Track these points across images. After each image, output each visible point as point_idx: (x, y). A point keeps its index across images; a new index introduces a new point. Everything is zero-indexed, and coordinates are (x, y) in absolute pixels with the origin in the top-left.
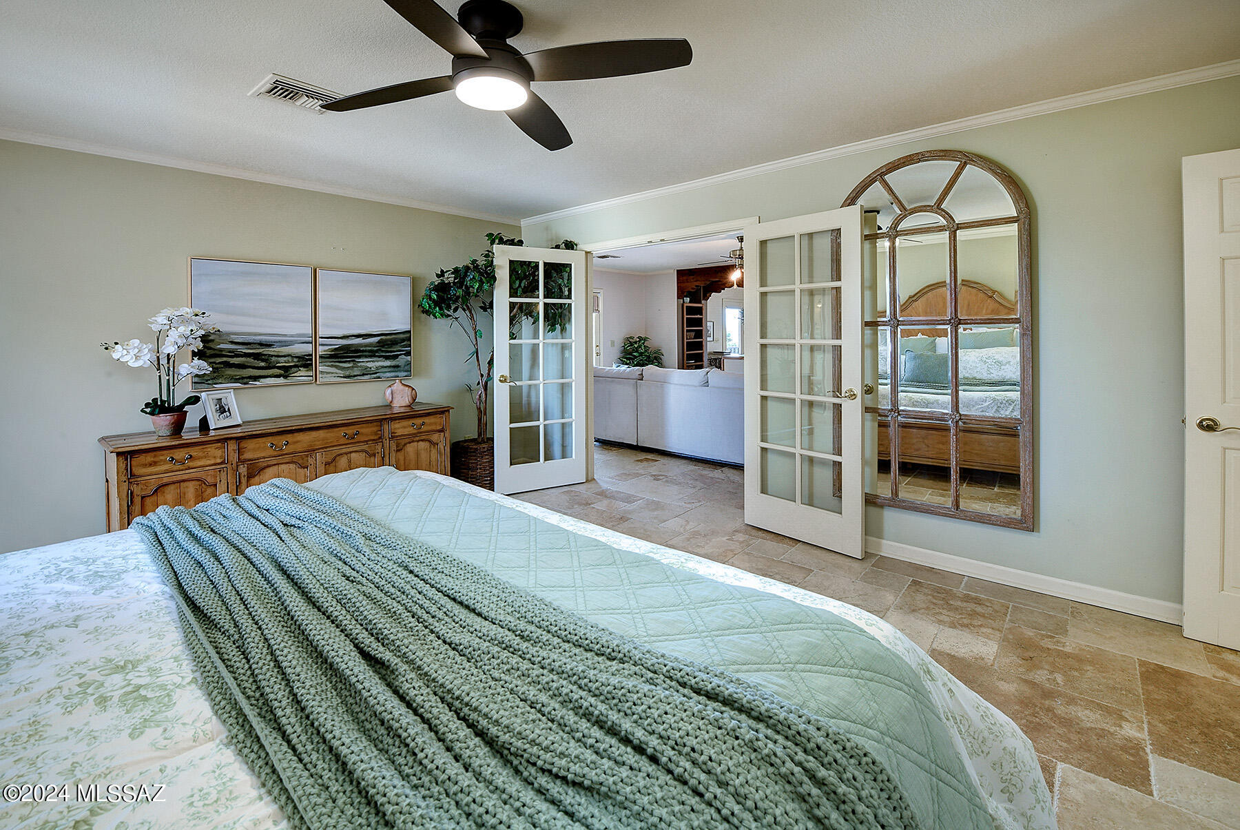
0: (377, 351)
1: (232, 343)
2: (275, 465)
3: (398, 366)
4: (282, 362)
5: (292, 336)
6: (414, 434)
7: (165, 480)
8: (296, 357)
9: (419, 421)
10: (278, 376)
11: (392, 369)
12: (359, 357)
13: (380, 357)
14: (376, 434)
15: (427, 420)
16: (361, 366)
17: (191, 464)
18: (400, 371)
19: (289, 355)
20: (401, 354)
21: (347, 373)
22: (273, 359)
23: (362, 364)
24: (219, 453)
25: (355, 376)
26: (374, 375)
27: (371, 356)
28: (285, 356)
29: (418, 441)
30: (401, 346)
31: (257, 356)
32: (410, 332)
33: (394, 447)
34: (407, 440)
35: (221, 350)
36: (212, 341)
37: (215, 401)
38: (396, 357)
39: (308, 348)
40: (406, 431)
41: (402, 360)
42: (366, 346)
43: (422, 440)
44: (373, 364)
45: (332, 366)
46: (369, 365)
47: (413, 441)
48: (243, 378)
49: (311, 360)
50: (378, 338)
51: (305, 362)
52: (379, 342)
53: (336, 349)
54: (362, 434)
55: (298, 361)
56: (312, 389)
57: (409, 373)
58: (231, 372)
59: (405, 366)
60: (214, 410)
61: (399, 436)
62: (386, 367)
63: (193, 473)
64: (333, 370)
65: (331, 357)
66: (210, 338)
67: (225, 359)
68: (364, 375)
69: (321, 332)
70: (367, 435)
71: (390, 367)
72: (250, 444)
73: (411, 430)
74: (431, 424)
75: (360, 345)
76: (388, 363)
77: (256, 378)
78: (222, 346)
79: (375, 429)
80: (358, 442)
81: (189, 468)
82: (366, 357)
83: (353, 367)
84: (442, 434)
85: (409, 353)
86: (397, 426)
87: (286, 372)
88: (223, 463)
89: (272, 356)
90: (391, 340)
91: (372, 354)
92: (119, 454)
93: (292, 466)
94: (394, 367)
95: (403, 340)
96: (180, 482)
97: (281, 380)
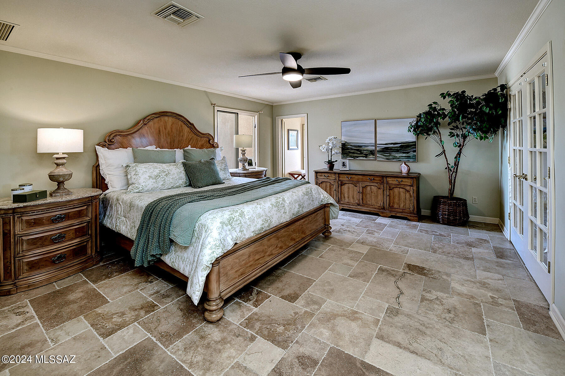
0: (400, 150)
1: (351, 146)
2: (348, 183)
3: (409, 157)
4: (365, 152)
5: (368, 144)
6: (397, 184)
7: (323, 181)
8: (369, 151)
9: (400, 180)
10: (364, 157)
11: (406, 158)
12: (392, 152)
13: (401, 152)
14: (380, 181)
15: (404, 180)
16: (393, 156)
17: (328, 178)
18: (410, 159)
19: (367, 150)
20: (411, 152)
21: (387, 158)
22: (362, 151)
23: (393, 155)
24: (334, 176)
25: (390, 159)
26: (399, 160)
27: (397, 152)
28: (366, 150)
29: (400, 188)
30: (411, 148)
31: (358, 150)
32: (415, 142)
33: (388, 188)
34: (394, 186)
35: (348, 148)
36: (346, 145)
37: (343, 163)
38: (409, 152)
39: (374, 148)
40: (394, 182)
41: (411, 154)
42: (395, 148)
43: (402, 188)
44: (398, 155)
45: (381, 155)
46: (396, 155)
47: (397, 187)
48: (354, 157)
49: (374, 152)
50: (400, 145)
51: (372, 153)
52: (400, 146)
53: (382, 149)
54: (375, 180)
55: (370, 152)
56: (375, 163)
57: (415, 160)
58: (351, 154)
59: (413, 156)
60: (341, 165)
61: (390, 184)
62: (403, 156)
63: (328, 180)
64: (382, 156)
65: (381, 151)
66: (346, 144)
67: (349, 151)
68: (394, 159)
69: (378, 143)
70: (377, 181)
71: (405, 157)
72: (341, 176)
73: (397, 183)
74: (405, 182)
75: (393, 147)
76: (404, 155)
77: (357, 157)
78: (348, 147)
79: (380, 179)
80: (374, 182)
81: (328, 179)
82: (395, 152)
83: (389, 155)
84: (412, 187)
85: (415, 151)
86: (389, 179)
87: (366, 156)
88: (335, 179)
89: (362, 150)
90: (405, 145)
91: (397, 151)
92: (315, 172)
93: (353, 185)
94: (407, 157)
95: (412, 146)
96: (326, 182)
97: (365, 158)
